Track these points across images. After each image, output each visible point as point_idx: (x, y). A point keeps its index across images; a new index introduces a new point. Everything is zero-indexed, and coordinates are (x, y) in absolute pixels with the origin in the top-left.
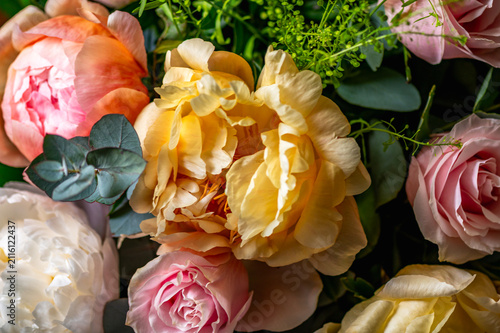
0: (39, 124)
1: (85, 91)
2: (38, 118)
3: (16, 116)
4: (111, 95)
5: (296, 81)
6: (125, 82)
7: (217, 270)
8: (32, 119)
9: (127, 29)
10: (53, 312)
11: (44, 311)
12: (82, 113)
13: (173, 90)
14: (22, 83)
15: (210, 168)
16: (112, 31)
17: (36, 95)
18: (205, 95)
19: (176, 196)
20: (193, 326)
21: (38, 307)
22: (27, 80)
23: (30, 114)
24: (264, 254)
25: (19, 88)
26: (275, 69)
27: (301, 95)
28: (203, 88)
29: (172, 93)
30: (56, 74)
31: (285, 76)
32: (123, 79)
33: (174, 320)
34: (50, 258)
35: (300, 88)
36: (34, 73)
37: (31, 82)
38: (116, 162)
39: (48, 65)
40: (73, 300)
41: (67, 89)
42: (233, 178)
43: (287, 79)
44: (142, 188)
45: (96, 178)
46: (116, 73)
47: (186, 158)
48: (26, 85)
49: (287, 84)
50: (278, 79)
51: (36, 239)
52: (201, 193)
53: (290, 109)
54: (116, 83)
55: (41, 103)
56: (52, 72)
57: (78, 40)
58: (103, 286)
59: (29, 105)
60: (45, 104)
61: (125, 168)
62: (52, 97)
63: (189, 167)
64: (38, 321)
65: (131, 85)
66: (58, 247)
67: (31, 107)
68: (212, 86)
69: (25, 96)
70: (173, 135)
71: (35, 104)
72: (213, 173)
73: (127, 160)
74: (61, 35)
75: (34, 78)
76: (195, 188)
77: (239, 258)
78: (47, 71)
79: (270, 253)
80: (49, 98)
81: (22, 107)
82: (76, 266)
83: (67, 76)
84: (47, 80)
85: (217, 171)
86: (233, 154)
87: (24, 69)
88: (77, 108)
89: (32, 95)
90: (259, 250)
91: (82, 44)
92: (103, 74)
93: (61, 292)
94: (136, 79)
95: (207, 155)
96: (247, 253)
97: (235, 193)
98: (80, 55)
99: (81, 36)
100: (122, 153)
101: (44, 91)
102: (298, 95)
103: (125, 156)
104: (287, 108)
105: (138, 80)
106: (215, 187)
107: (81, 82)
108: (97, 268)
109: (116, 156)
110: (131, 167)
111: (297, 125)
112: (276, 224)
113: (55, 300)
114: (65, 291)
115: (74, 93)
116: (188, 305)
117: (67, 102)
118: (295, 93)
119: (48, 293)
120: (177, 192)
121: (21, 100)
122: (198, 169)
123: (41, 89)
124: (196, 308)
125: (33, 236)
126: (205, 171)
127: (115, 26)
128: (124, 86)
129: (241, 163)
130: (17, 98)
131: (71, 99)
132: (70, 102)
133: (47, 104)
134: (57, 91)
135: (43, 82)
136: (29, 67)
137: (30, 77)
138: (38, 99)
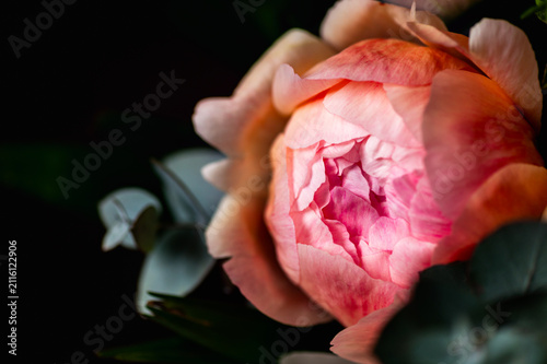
0: (351, 246)
2: (346, 235)
3: (304, 236)
4: (495, 179)
6: (512, 152)
8: (337, 239)
9: (506, 53)
12: (439, 220)
14: (310, 174)
16: (475, 58)
17: (340, 194)
22: (319, 168)
23: (331, 229)
25: (307, 184)
30: (377, 150)
32: (510, 146)
36: (330, 152)
37: (328, 170)
39: (361, 134)
41: (405, 177)
48: (319, 177)
54: (499, 155)
55: (352, 206)
56: (369, 148)
59: (328, 214)
60: (359, 208)
62: (371, 193)
67: (333, 217)
69: (318, 198)
71: (338, 211)
74: (379, 76)
75: (332, 163)
78: (358, 146)
80: (367, 195)
81: (313, 218)
83: (400, 152)
84: (359, 164)
87: (312, 147)
88: (429, 212)
89: (331, 195)
92: (472, 142)
98: (429, 110)
101: (356, 184)
115: (423, 183)
117: (407, 203)
121: (311, 206)
123: (347, 182)
127: (483, 49)
128: (513, 160)
130: (303, 203)
131: (415, 196)
132: (413, 201)
133: (364, 208)
134: (383, 181)
135: (352, 168)
136: (322, 142)
137: (326, 160)
138: (344, 201)
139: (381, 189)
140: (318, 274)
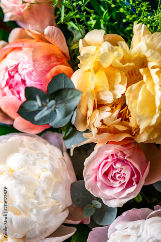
0: (18, 96)
1: (39, 70)
2: (16, 93)
3: (4, 94)
4: (54, 70)
5: (152, 38)
6: (60, 63)
7: (129, 151)
8: (13, 94)
9: (55, 35)
10: (44, 192)
11: (39, 192)
12: (40, 83)
13: (87, 55)
14: (4, 77)
15: (115, 95)
16: (47, 38)
17: (13, 81)
18: (106, 53)
19: (99, 114)
20: (122, 182)
21: (36, 190)
22: (7, 74)
23: (12, 91)
24: (153, 137)
25: (4, 79)
26: (140, 34)
27: (156, 45)
28: (104, 50)
29: (87, 58)
30: (22, 66)
31: (146, 36)
32: (58, 61)
33: (112, 181)
34: (37, 164)
35: (155, 41)
36: (10, 69)
37: (9, 75)
38: (65, 97)
39: (17, 63)
40: (54, 184)
41: (29, 72)
42: (129, 97)
43: (148, 38)
44: (80, 115)
45: (55, 111)
46: (53, 59)
47: (101, 94)
48: (7, 77)
49: (148, 41)
50: (142, 39)
51: (27, 156)
52: (112, 111)
53: (153, 51)
54: (55, 63)
55: (17, 84)
56: (19, 66)
57: (31, 47)
58: (68, 175)
59: (11, 87)
60: (19, 84)
61: (70, 99)
62: (22, 79)
63: (103, 98)
64: (37, 198)
65: (63, 64)
66: (40, 157)
68: (109, 47)
69: (7, 83)
70: (92, 80)
71: (13, 86)
72: (117, 98)
73: (71, 94)
74: (21, 46)
75: (10, 73)
76: (108, 109)
77: (139, 142)
78: (17, 67)
79: (156, 136)
80: (21, 81)
81: (6, 89)
82: (52, 165)
83: (28, 65)
84: (17, 72)
85: (119, 96)
86: (126, 85)
87: (4, 69)
88: (37, 81)
89: (11, 82)
90: (150, 136)
91: (33, 49)
92: (47, 60)
93: (46, 180)
94: (65, 61)
95: (112, 89)
96: (143, 138)
97: (131, 104)
98: (33, 52)
99: (31, 45)
100: (68, 91)
101: (17, 78)
102: (155, 45)
103: (69, 93)
104: (151, 51)
105: (66, 62)
106: (119, 107)
107: (37, 65)
108: (63, 165)
109: (64, 93)
110: (74, 98)
111: (158, 61)
112: (157, 116)
113: (44, 186)
114: (48, 180)
115: (34, 73)
116: (117, 171)
117: (31, 79)
118: (153, 45)
119: (39, 182)
120: (99, 112)
121: (5, 86)
122: (108, 98)
123: (15, 77)
124: (122, 172)
125: (25, 155)
126: (112, 97)
127: (49, 35)
128: (59, 64)
129: (131, 88)
130: (3, 85)
131: (32, 77)
132: (32, 78)
133: (20, 84)
134: (24, 75)
135: (16, 73)
136: (7, 67)
137: (9, 72)
138: (15, 83)
139: (24, 78)
140: (9, 105)
